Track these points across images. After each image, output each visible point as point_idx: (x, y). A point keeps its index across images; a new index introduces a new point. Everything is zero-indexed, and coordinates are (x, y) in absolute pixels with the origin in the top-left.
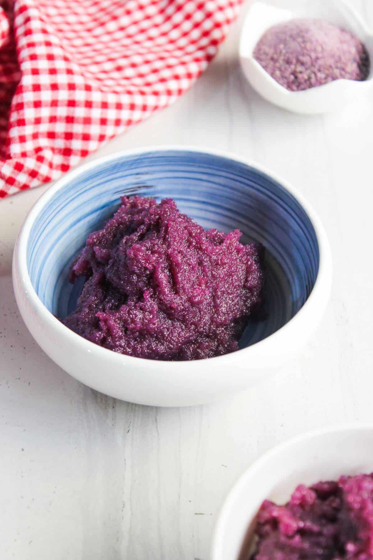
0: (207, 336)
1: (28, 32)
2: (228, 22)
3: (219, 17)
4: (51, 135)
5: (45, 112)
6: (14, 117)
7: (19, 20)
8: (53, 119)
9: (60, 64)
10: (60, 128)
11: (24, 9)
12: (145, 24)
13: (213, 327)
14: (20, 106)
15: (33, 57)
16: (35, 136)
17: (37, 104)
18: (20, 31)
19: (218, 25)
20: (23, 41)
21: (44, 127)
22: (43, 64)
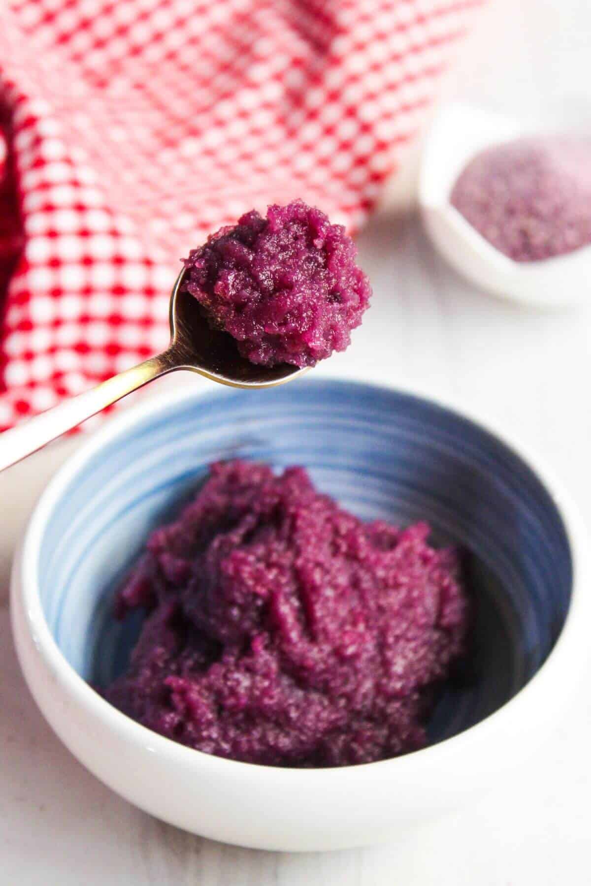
0: (370, 718)
1: (39, 163)
2: (401, 139)
3: (384, 131)
4: (82, 348)
5: (71, 307)
6: (14, 316)
7: (23, 140)
8: (85, 320)
9: (96, 221)
10: (98, 335)
11: (31, 122)
12: (251, 144)
13: (380, 702)
14: (25, 297)
15: (49, 208)
16: (53, 350)
17: (56, 293)
18: (25, 160)
19: (382, 146)
20: (30, 180)
21: (69, 334)
22: (66, 221)
